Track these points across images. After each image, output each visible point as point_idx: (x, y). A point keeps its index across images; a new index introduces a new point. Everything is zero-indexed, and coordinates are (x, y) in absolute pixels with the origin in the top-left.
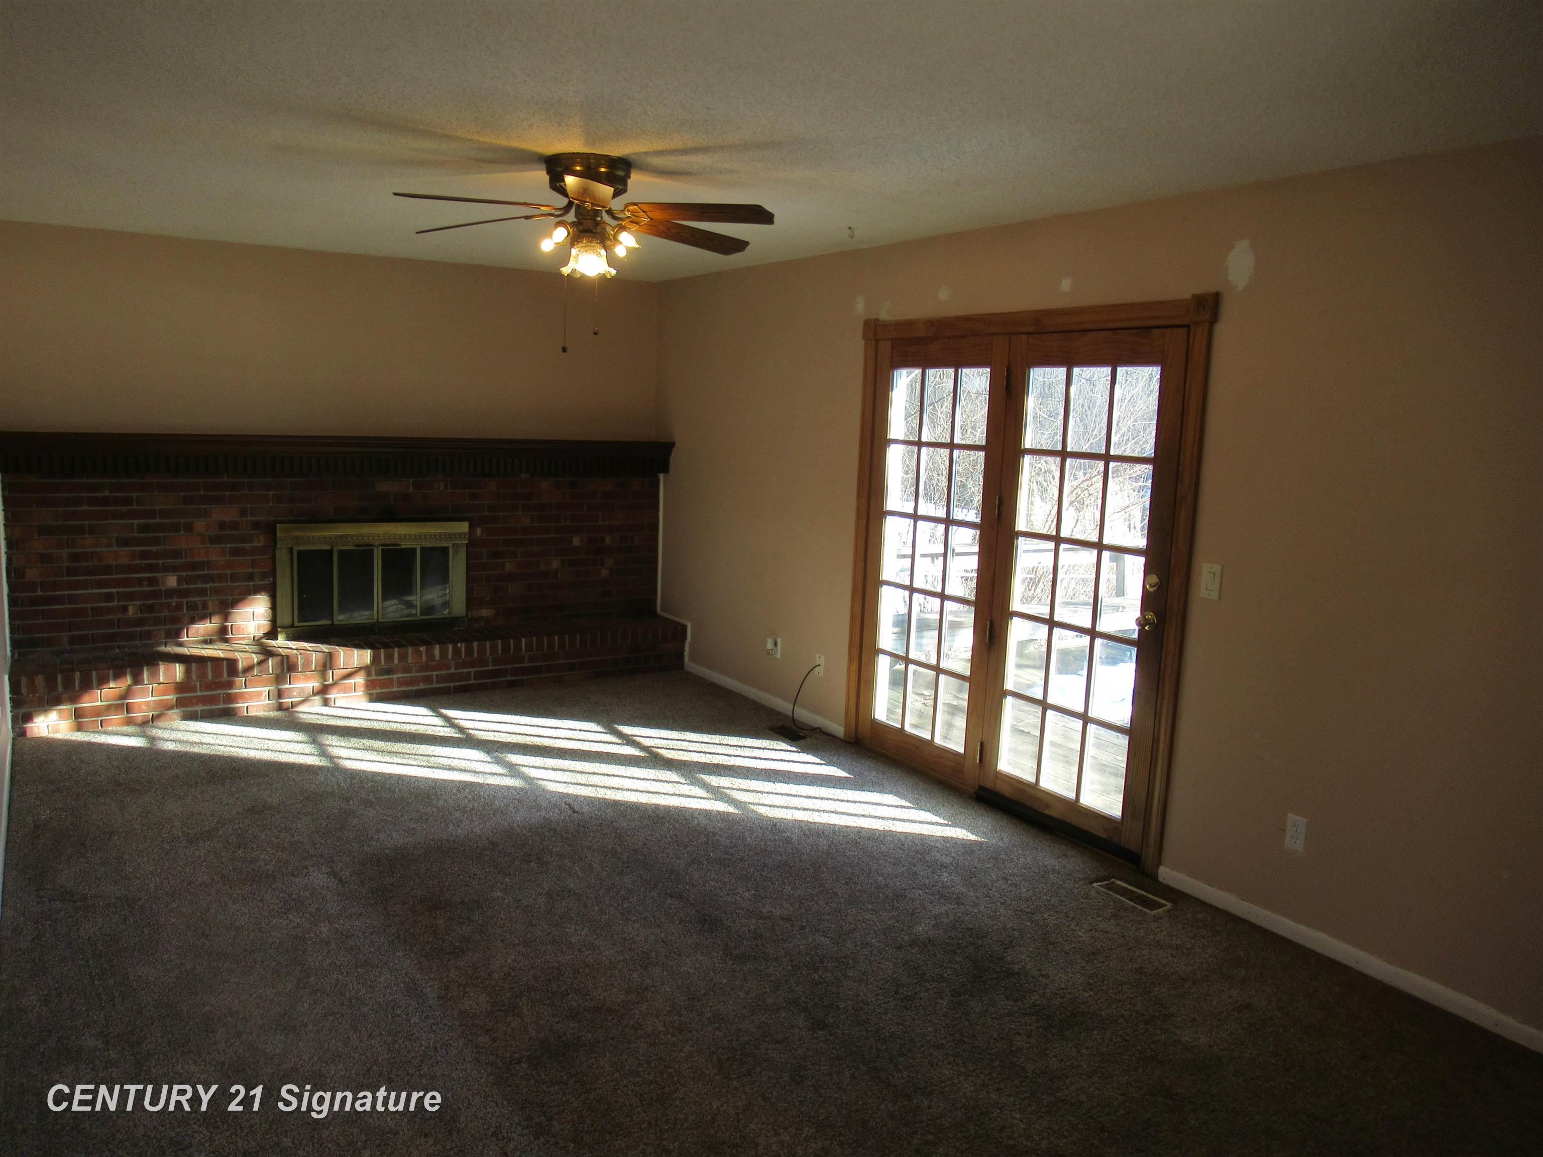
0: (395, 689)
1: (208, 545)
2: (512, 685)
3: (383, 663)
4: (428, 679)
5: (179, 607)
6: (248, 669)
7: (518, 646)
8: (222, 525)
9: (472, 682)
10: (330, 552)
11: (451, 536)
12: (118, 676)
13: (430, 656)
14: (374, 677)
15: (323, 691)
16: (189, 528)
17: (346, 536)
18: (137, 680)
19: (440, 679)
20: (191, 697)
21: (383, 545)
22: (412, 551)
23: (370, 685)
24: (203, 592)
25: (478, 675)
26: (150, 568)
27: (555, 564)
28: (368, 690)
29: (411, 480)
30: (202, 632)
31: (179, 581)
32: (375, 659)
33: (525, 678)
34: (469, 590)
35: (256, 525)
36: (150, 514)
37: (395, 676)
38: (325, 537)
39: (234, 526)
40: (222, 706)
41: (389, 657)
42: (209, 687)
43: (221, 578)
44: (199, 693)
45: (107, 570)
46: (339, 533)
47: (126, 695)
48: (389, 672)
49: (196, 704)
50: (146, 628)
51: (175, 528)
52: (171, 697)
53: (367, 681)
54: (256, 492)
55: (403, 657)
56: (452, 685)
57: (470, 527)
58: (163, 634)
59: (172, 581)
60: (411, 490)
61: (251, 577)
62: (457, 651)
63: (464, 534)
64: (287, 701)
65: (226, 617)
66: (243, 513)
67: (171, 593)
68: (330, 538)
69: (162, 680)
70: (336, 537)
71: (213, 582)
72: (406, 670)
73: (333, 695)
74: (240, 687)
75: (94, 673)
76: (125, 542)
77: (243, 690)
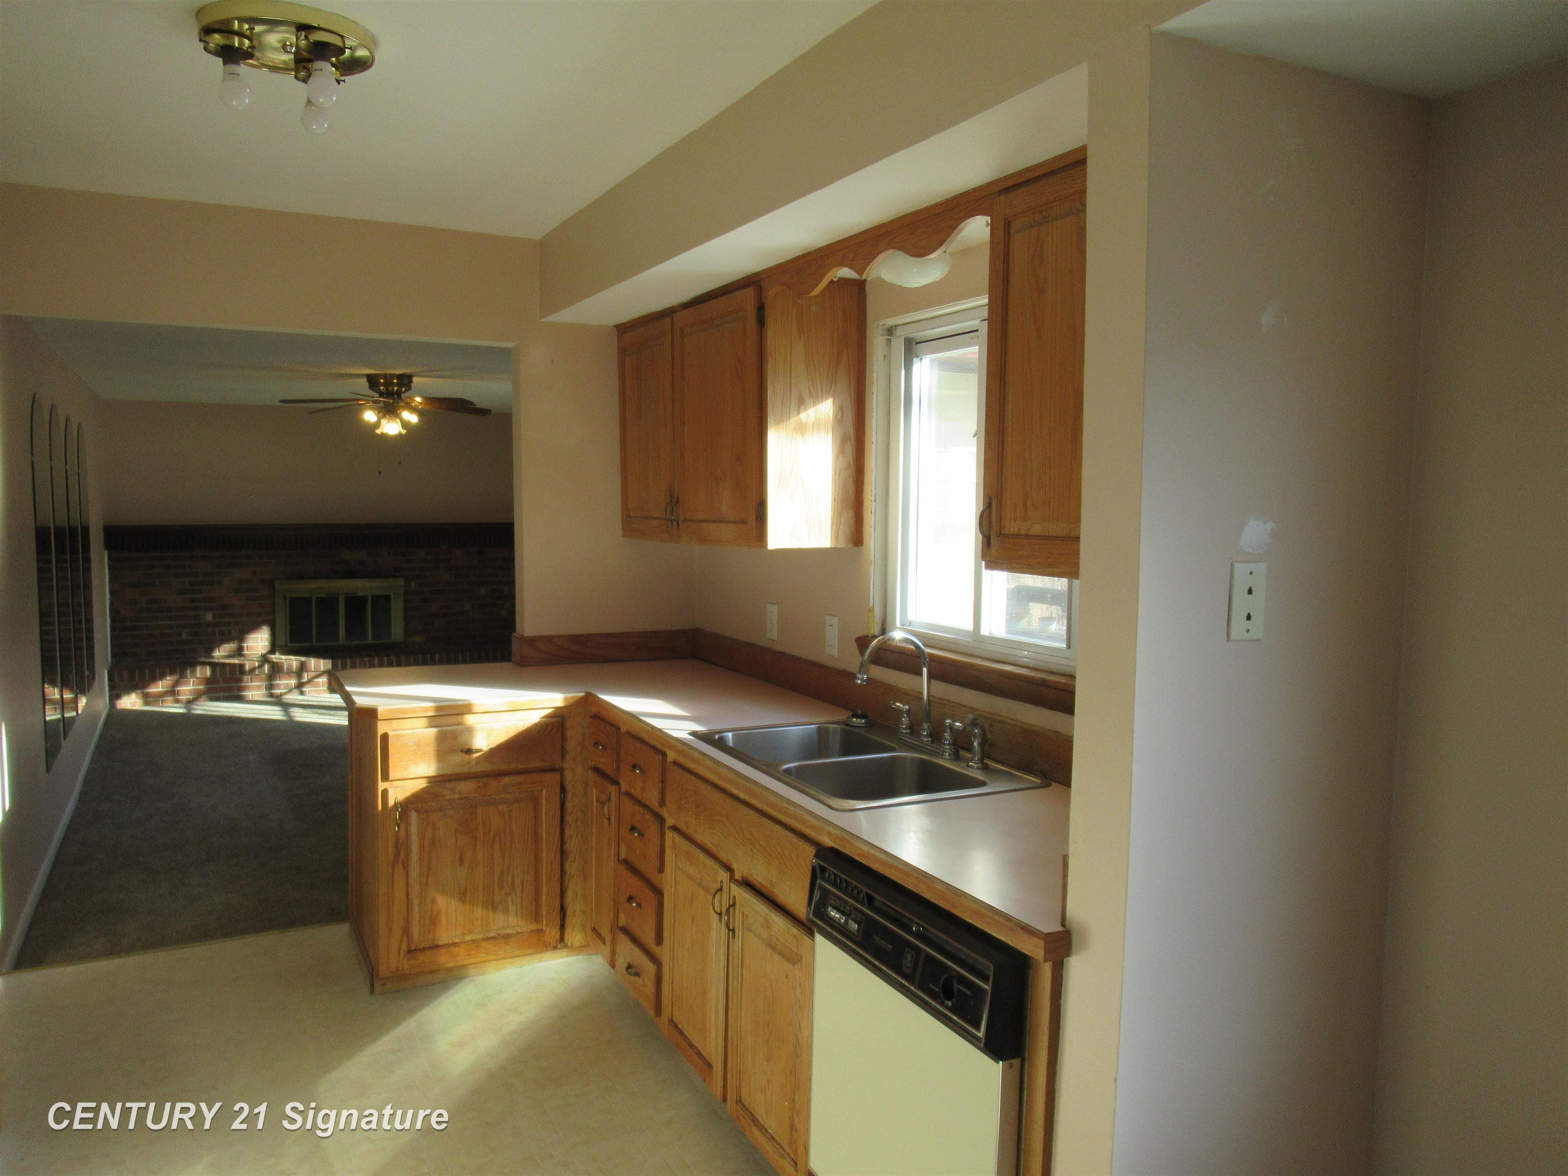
1: (232, 594)
3: (340, 668)
5: (213, 634)
6: (252, 670)
8: (241, 581)
10: (311, 598)
11: (392, 588)
12: (173, 672)
15: (301, 685)
16: (220, 583)
17: (321, 588)
18: (183, 676)
20: (215, 686)
21: (345, 594)
22: (364, 599)
24: (229, 624)
26: (196, 609)
27: (468, 607)
28: (328, 685)
29: (365, 551)
30: (227, 649)
31: (214, 617)
32: (333, 667)
34: (407, 624)
35: (262, 581)
36: (196, 575)
38: (307, 589)
39: (249, 582)
40: (235, 692)
41: (344, 665)
42: (227, 681)
43: (241, 615)
44: (220, 684)
45: (170, 610)
46: (315, 586)
47: (176, 685)
49: (219, 691)
51: (212, 583)
52: (205, 687)
53: (328, 679)
54: (263, 560)
55: (353, 665)
57: (406, 582)
58: (203, 650)
59: (209, 617)
60: (365, 558)
61: (259, 615)
62: (390, 662)
63: (401, 586)
64: (277, 691)
65: (242, 641)
66: (254, 574)
67: (208, 624)
68: (310, 589)
69: (198, 676)
70: (314, 588)
71: (235, 618)
73: (306, 689)
74: (248, 682)
75: (158, 671)
76: (181, 592)
77: (250, 684)
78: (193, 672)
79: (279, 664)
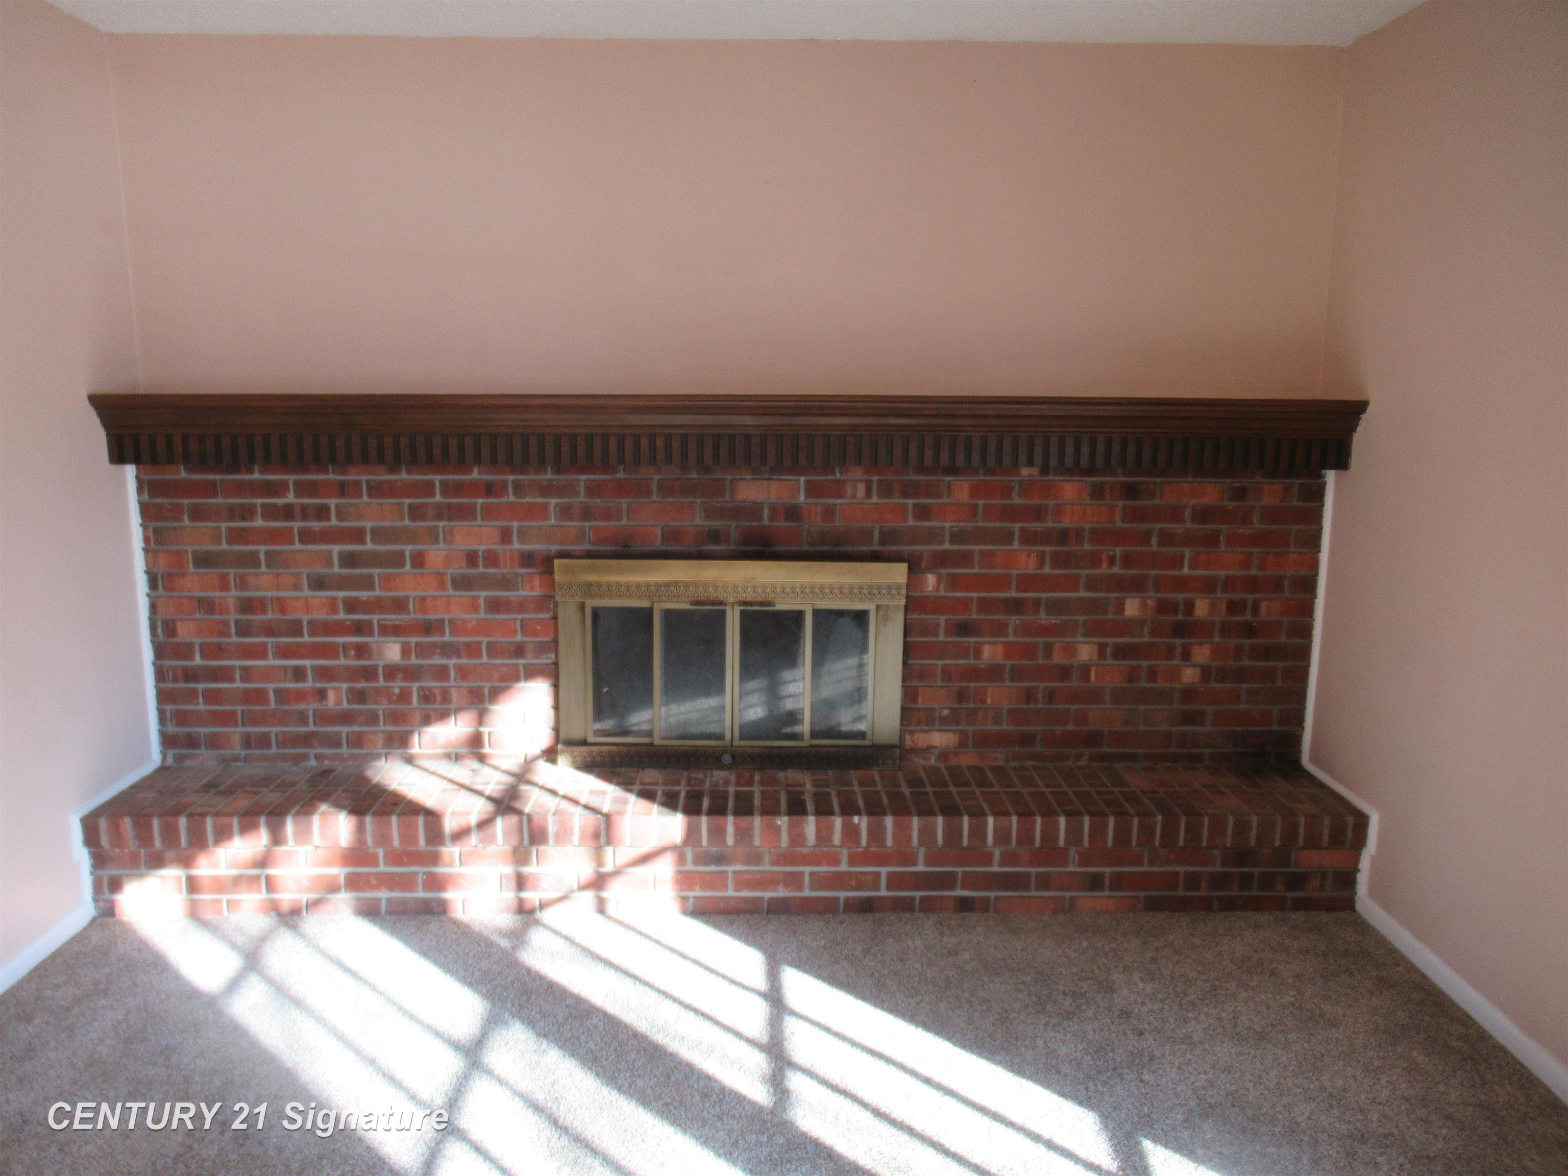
0: (731, 893)
1: (451, 592)
2: (964, 905)
3: (705, 842)
4: (794, 880)
5: (404, 696)
6: (460, 835)
7: (978, 832)
8: (471, 558)
9: (883, 892)
10: (649, 612)
11: (871, 591)
12: (247, 827)
13: (797, 838)
14: (690, 867)
15: (599, 882)
16: (419, 560)
17: (676, 584)
18: (277, 839)
19: (820, 882)
20: (369, 874)
21: (745, 603)
22: (798, 616)
23: (684, 880)
24: (442, 673)
25: (895, 881)
26: (360, 628)
27: (1086, 652)
28: (681, 890)
29: (802, 479)
30: (442, 740)
31: (405, 651)
32: (691, 834)
33: (992, 894)
34: (909, 695)
35: (527, 559)
36: (358, 536)
37: (730, 869)
38: (638, 586)
39: (492, 559)
40: (421, 894)
41: (717, 833)
42: (396, 858)
43: (473, 650)
44: (382, 868)
45: (295, 629)
46: (661, 577)
47: (263, 862)
48: (719, 859)
49: (376, 887)
50: (356, 728)
51: (396, 560)
52: (339, 872)
53: (679, 872)
54: (528, 500)
55: (743, 835)
56: (842, 895)
57: (911, 570)
58: (380, 740)
59: (392, 652)
60: (802, 499)
61: (519, 651)
62: (851, 833)
63: (899, 587)
64: (532, 896)
65: (481, 718)
66: (505, 536)
67: (392, 672)
68: (648, 585)
69: (317, 843)
70: (658, 585)
71: (459, 656)
72: (754, 858)
73: (613, 892)
74: (451, 864)
75: (209, 821)
76: (319, 583)
77: (456, 869)
78: (303, 833)
79: (536, 819)
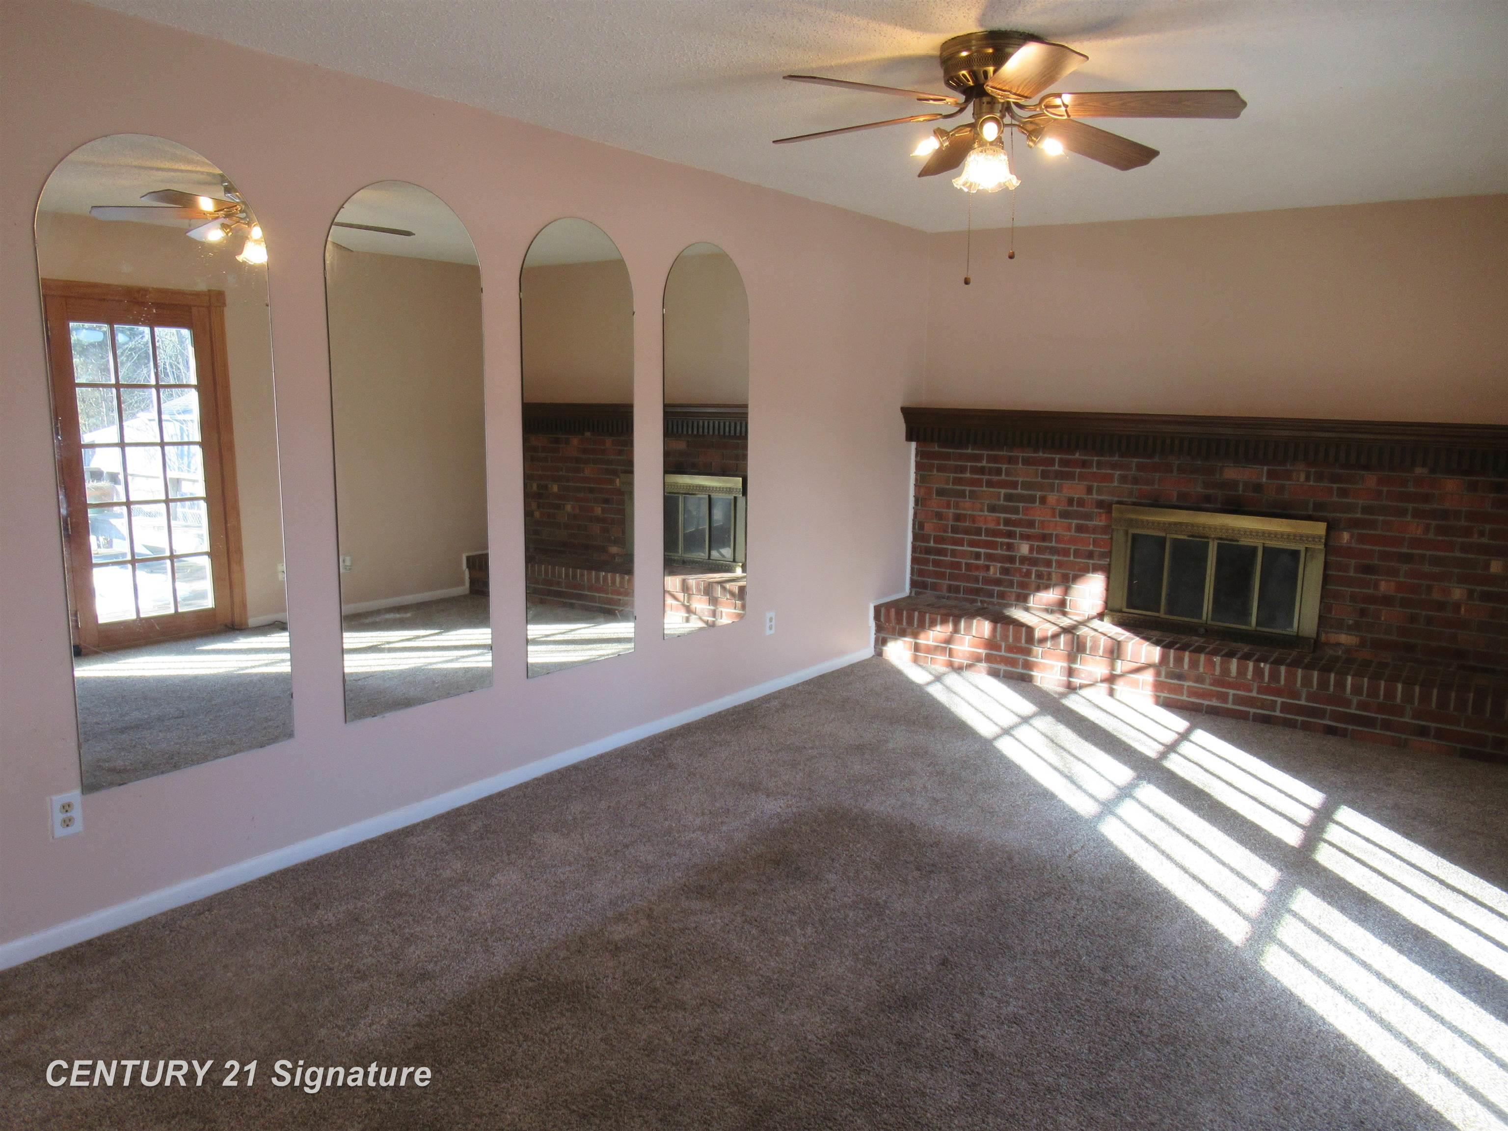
0: (1185, 698)
1: (1058, 519)
2: (1330, 731)
3: (1171, 665)
4: (1223, 697)
5: (1028, 574)
6: (1043, 640)
7: (1340, 684)
8: (1070, 502)
9: (1278, 713)
10: (1164, 539)
11: (1301, 538)
12: (944, 622)
13: (1226, 671)
14: (1163, 679)
15: (1111, 679)
16: (1043, 500)
17: (1181, 524)
18: (956, 630)
19: (1238, 700)
20: (996, 655)
21: (1221, 539)
22: (1254, 549)
23: (1158, 686)
24: (1048, 563)
25: (1285, 708)
26: (1011, 535)
27: (1458, 593)
28: (1156, 691)
29: (1265, 468)
30: (1044, 601)
31: (1031, 549)
32: (1164, 659)
33: (1350, 727)
34: (1326, 606)
35: (1100, 504)
36: (1014, 485)
37: (1186, 684)
38: (1159, 523)
39: (1081, 503)
40: (1020, 670)
41: (1179, 661)
42: (1010, 649)
43: (1066, 552)
44: (1003, 653)
45: (978, 532)
46: (1172, 519)
47: (949, 641)
48: (1180, 677)
49: (1000, 663)
50: (1002, 589)
51: (1031, 499)
52: (983, 652)
53: (1156, 681)
54: (1103, 471)
55: (1194, 664)
56: (1252, 711)
57: (1329, 529)
58: (1013, 597)
59: (1024, 549)
60: (1264, 480)
61: (1090, 555)
62: (1259, 672)
63: (1320, 537)
64: (1076, 681)
65: (1067, 591)
66: (1089, 490)
67: (1024, 560)
68: (1164, 523)
69: (974, 635)
70: (1170, 524)
71: (1059, 555)
72: (1199, 679)
73: (1120, 687)
74: (1036, 657)
75: (927, 616)
76: (993, 509)
77: (1039, 660)
78: (968, 628)
79: (1081, 638)
